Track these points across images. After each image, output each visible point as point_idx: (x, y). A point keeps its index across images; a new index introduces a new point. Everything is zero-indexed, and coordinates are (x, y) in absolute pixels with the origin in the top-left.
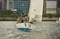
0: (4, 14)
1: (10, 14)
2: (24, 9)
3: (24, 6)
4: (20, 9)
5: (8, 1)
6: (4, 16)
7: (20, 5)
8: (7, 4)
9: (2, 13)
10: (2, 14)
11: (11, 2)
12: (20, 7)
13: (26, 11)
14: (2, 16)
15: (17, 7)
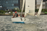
2: (8, 6)
3: (8, 3)
4: (5, 6)
7: (5, 3)
12: (5, 4)
13: (9, 7)
15: (2, 4)
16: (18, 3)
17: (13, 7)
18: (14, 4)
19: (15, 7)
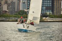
0: (17, 15)
1: (23, 14)
5: (21, 1)
6: (17, 16)
8: (21, 4)
9: (15, 13)
10: (15, 15)
11: (25, 2)
14: (14, 17)
16: (51, 5)
17: (45, 11)
18: (46, 7)
19: (47, 11)
